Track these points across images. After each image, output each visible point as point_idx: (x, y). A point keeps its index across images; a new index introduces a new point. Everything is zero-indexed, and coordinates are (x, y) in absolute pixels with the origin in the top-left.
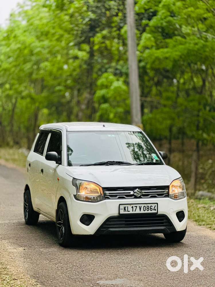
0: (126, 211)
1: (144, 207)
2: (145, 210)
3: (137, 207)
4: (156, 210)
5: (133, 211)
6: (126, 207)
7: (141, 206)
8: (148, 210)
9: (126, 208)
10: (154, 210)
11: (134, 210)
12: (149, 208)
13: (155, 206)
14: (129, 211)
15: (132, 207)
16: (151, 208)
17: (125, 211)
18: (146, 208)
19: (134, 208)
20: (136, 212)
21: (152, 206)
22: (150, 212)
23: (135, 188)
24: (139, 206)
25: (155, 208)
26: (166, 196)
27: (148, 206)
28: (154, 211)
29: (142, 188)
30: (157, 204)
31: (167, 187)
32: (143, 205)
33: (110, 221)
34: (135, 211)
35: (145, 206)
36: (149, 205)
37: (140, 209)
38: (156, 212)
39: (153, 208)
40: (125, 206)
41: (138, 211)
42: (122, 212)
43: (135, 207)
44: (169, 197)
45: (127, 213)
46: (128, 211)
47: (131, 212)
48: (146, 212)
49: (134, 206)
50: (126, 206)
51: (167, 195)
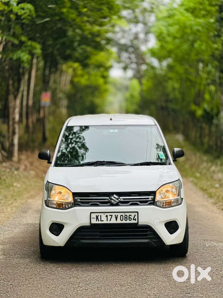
0: (99, 221)
1: (122, 217)
2: (122, 220)
3: (112, 216)
4: (136, 220)
5: (107, 220)
6: (98, 216)
7: (117, 215)
8: (126, 219)
9: (99, 218)
10: (133, 219)
11: (109, 219)
12: (128, 218)
13: (135, 215)
14: (103, 221)
15: (107, 216)
16: (129, 218)
17: (97, 220)
18: (124, 218)
19: (109, 217)
20: (112, 222)
21: (131, 216)
22: (128, 222)
23: (112, 194)
24: (115, 215)
25: (135, 218)
26: (150, 204)
27: (126, 215)
28: (134, 221)
29: (119, 194)
30: (138, 212)
31: (154, 193)
32: (119, 215)
33: (81, 231)
34: (110, 221)
35: (122, 215)
36: (128, 214)
37: (116, 218)
38: (136, 222)
39: (132, 217)
40: (97, 214)
41: (113, 221)
42: (94, 221)
43: (110, 215)
44: (154, 205)
45: (100, 222)
46: (101, 221)
47: (105, 222)
48: (124, 222)
49: (108, 214)
50: (99, 214)
51: (152, 202)
